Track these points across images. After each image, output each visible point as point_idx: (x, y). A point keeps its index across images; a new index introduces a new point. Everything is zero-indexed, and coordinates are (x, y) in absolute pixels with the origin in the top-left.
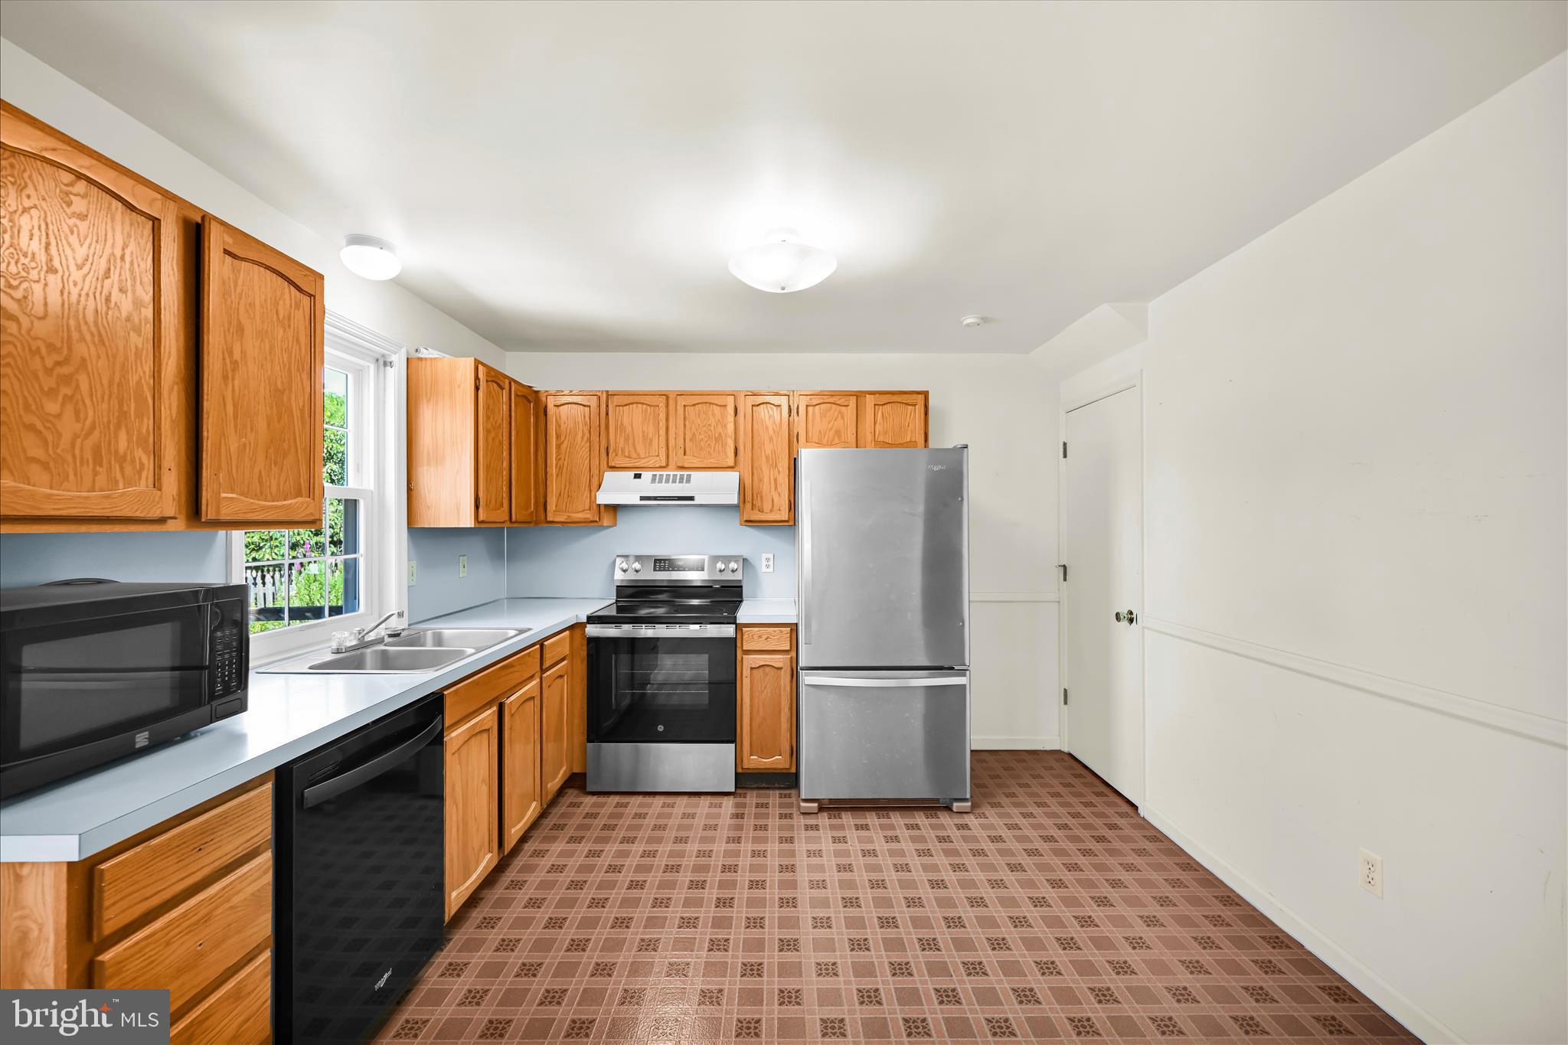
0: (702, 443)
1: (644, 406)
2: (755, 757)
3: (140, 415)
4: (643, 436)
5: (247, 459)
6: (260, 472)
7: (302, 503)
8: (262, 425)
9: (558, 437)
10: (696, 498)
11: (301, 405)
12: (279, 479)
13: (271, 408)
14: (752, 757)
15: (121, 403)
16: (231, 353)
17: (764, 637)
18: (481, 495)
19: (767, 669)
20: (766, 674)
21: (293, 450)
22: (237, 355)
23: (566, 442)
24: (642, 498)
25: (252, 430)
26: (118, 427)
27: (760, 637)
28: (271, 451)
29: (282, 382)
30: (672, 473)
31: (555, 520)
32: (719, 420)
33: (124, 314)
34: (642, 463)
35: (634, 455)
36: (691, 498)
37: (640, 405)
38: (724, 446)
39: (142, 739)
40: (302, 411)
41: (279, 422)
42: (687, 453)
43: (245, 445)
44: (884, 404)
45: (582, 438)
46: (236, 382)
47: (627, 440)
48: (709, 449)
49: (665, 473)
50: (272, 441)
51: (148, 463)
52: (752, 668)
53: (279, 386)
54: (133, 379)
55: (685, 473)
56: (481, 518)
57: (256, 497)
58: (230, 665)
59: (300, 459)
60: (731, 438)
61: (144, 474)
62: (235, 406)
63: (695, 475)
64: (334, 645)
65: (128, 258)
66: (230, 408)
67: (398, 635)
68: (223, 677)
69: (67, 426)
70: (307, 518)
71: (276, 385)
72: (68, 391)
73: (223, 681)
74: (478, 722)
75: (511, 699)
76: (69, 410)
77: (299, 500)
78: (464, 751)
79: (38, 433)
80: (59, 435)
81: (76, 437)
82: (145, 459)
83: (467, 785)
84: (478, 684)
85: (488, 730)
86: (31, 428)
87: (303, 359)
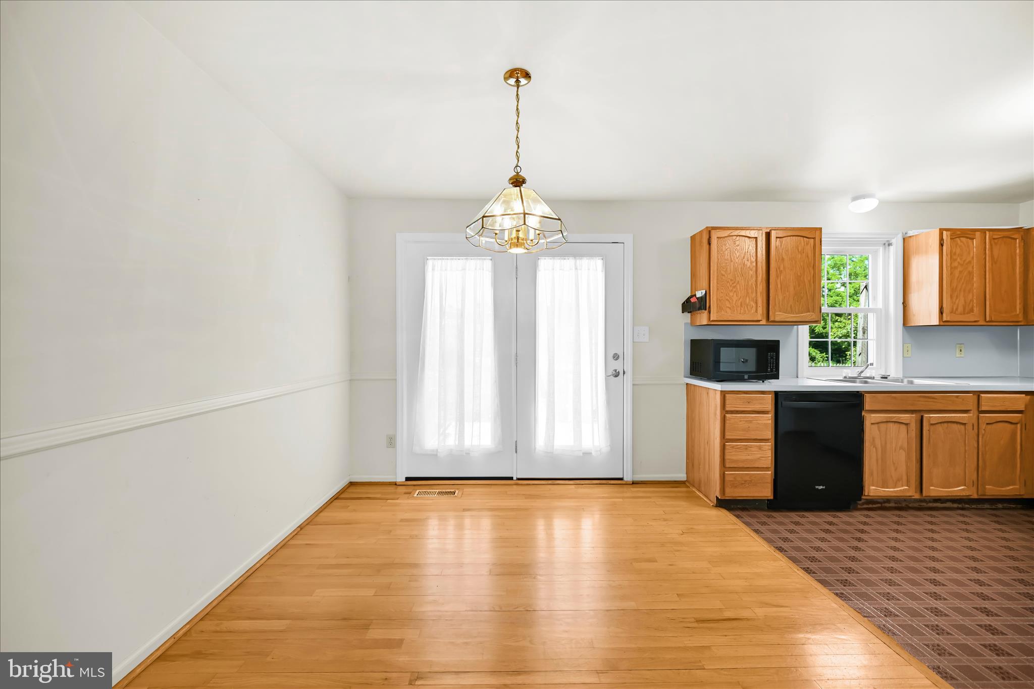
3: (752, 293)
5: (786, 301)
6: (791, 304)
7: (809, 315)
8: (792, 289)
11: (809, 279)
12: (799, 307)
13: (795, 283)
15: (747, 291)
16: (779, 268)
18: (944, 306)
21: (805, 296)
22: (782, 269)
25: (788, 291)
26: (746, 297)
28: (796, 297)
29: (800, 273)
33: (748, 266)
39: (746, 377)
40: (810, 281)
41: (799, 286)
43: (785, 297)
46: (782, 277)
50: (796, 294)
51: (754, 305)
53: (799, 274)
54: (750, 283)
56: (945, 319)
57: (789, 313)
58: (773, 364)
59: (809, 299)
61: (753, 309)
62: (781, 285)
65: (749, 252)
66: (779, 286)
67: (886, 378)
68: (770, 366)
69: (735, 298)
70: (811, 320)
71: (798, 274)
72: (734, 290)
73: (770, 368)
74: (896, 417)
75: (931, 415)
76: (735, 294)
77: (809, 313)
78: (883, 426)
79: (728, 301)
80: (733, 301)
81: (736, 300)
82: (753, 305)
83: (886, 443)
84: (895, 398)
85: (907, 424)
86: (727, 300)
87: (810, 262)
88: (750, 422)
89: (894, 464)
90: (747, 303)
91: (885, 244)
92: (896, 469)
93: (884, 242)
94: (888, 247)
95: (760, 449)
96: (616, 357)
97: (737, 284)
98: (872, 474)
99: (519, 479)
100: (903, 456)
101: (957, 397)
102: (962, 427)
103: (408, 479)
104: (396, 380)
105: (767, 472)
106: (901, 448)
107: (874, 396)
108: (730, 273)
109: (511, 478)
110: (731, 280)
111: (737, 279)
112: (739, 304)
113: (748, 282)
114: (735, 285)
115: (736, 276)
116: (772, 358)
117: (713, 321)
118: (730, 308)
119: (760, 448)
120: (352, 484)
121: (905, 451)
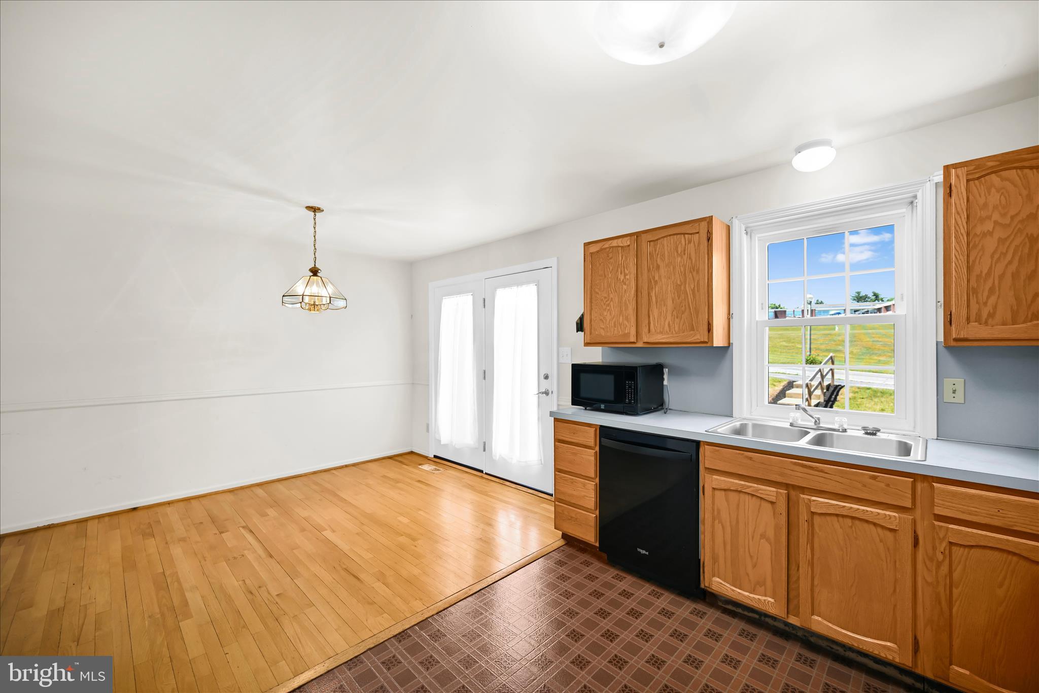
3: (625, 310)
5: (662, 317)
6: (669, 322)
8: (669, 302)
11: (692, 287)
12: (679, 324)
13: (674, 293)
15: (621, 308)
16: (654, 278)
18: (954, 310)
21: (688, 310)
22: (657, 278)
25: (664, 306)
26: (620, 315)
28: (675, 313)
29: (680, 281)
33: (621, 280)
39: (603, 406)
41: (679, 299)
43: (661, 312)
46: (657, 289)
50: (675, 308)
54: (624, 299)
56: (955, 336)
57: (667, 332)
59: (692, 313)
61: (626, 329)
62: (656, 298)
65: (622, 263)
66: (654, 299)
68: (629, 397)
69: (608, 318)
70: (695, 341)
71: (677, 283)
72: (608, 308)
73: (628, 399)
74: (751, 487)
75: (814, 498)
76: (609, 313)
77: (692, 332)
78: (733, 496)
79: (602, 321)
80: (606, 320)
81: (610, 320)
82: (627, 324)
83: (737, 522)
84: (751, 458)
85: (772, 503)
86: (601, 320)
87: (693, 266)
88: (575, 454)
89: (751, 557)
90: (621, 322)
92: (754, 566)
95: (584, 487)
96: (546, 377)
97: (610, 302)
98: (715, 559)
99: (486, 474)
100: (766, 549)
102: (889, 535)
103: (435, 457)
104: (428, 385)
105: (591, 514)
106: (763, 536)
107: (718, 451)
108: (604, 290)
109: (482, 471)
110: (605, 298)
111: (611, 296)
112: (613, 325)
113: (622, 298)
114: (608, 302)
115: (610, 292)
116: (630, 387)
117: (588, 344)
118: (603, 329)
119: (584, 485)
120: (412, 453)
121: (770, 544)
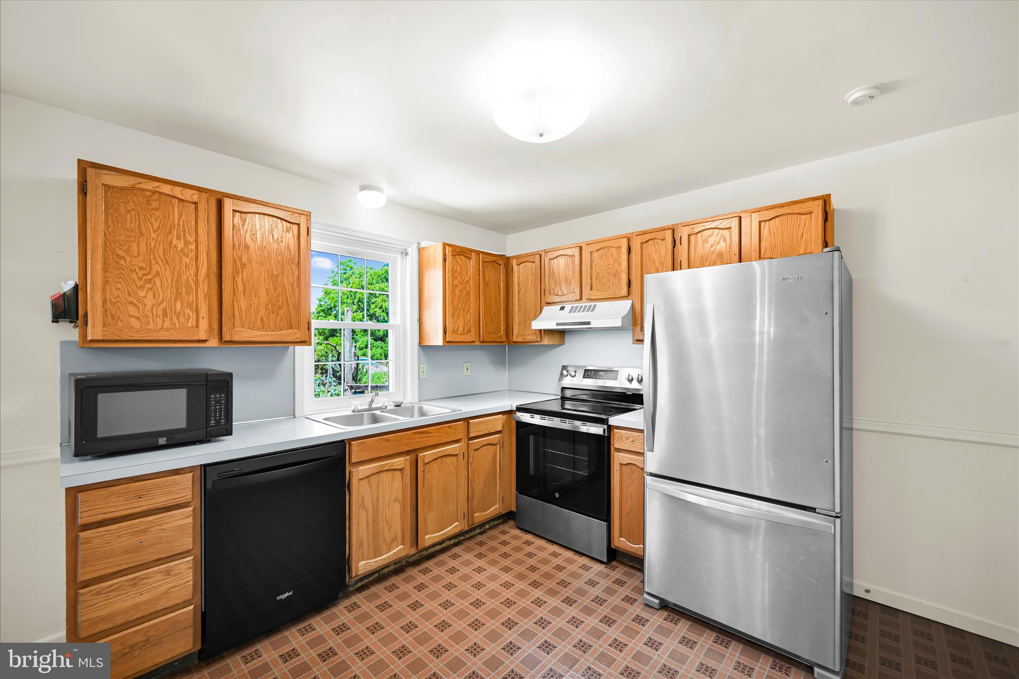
0: (604, 280)
1: (566, 257)
2: (624, 540)
3: (188, 294)
4: (566, 279)
5: (252, 311)
6: (262, 317)
7: (292, 333)
8: (263, 294)
9: (519, 285)
10: (592, 323)
11: (291, 281)
12: (276, 320)
13: (269, 284)
14: (621, 539)
15: (177, 289)
16: (241, 259)
17: (631, 440)
18: (447, 325)
19: (634, 468)
20: (633, 472)
21: (285, 304)
22: (245, 260)
23: (523, 289)
24: (558, 324)
25: (256, 296)
26: (176, 300)
27: (627, 439)
28: (270, 307)
29: (277, 271)
30: (584, 305)
31: (518, 341)
32: (616, 259)
33: (179, 249)
34: (564, 298)
35: (560, 294)
36: (589, 323)
37: (563, 257)
38: (620, 279)
39: (162, 441)
40: (292, 285)
41: (275, 291)
42: (593, 288)
43: (251, 305)
44: (770, 220)
45: (531, 284)
46: (245, 274)
47: (556, 283)
48: (608, 284)
49: (579, 305)
50: (270, 302)
51: (193, 316)
52: (621, 464)
53: (275, 273)
54: (184, 278)
55: (593, 304)
56: (447, 340)
57: (259, 329)
58: (220, 412)
59: (291, 310)
60: (625, 273)
61: (190, 321)
62: (243, 285)
63: (600, 305)
64: (353, 408)
65: (181, 224)
66: (240, 287)
68: (215, 417)
69: (149, 301)
70: (295, 340)
71: (273, 273)
72: (150, 286)
73: (215, 419)
74: (388, 464)
75: (426, 453)
76: (150, 294)
77: (291, 330)
78: (374, 479)
79: (135, 305)
80: (145, 305)
81: (154, 305)
82: (191, 313)
83: (378, 499)
84: (387, 440)
85: (401, 470)
86: (132, 303)
87: (292, 258)
88: (145, 531)
89: (387, 522)
90: (178, 311)
91: (402, 253)
92: (390, 529)
93: (402, 250)
94: (404, 256)
95: (169, 575)
97: (154, 277)
98: (361, 546)
100: (397, 509)
101: (450, 427)
102: (455, 458)
105: (185, 610)
106: (395, 500)
107: (363, 443)
108: (138, 256)
110: (141, 268)
111: (156, 268)
112: (160, 313)
113: (179, 275)
114: (149, 277)
115: (153, 262)
116: (218, 402)
117: (92, 341)
118: (138, 318)
119: (168, 572)
121: (400, 503)
